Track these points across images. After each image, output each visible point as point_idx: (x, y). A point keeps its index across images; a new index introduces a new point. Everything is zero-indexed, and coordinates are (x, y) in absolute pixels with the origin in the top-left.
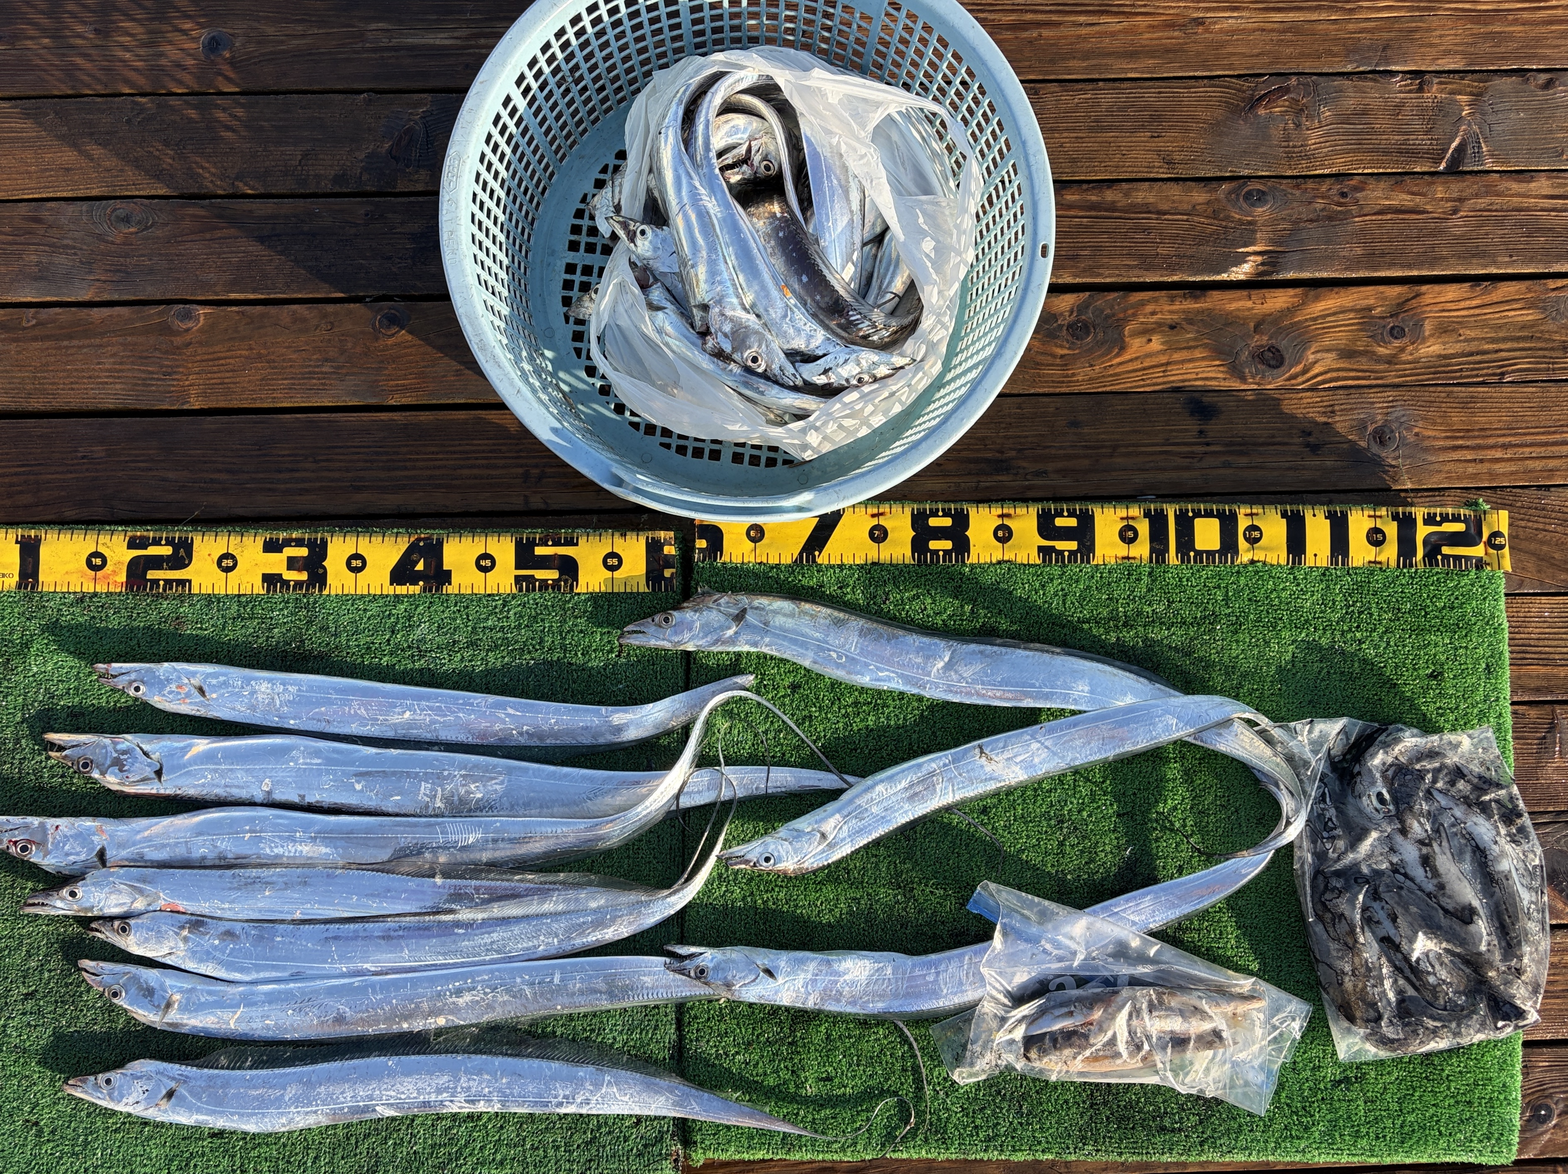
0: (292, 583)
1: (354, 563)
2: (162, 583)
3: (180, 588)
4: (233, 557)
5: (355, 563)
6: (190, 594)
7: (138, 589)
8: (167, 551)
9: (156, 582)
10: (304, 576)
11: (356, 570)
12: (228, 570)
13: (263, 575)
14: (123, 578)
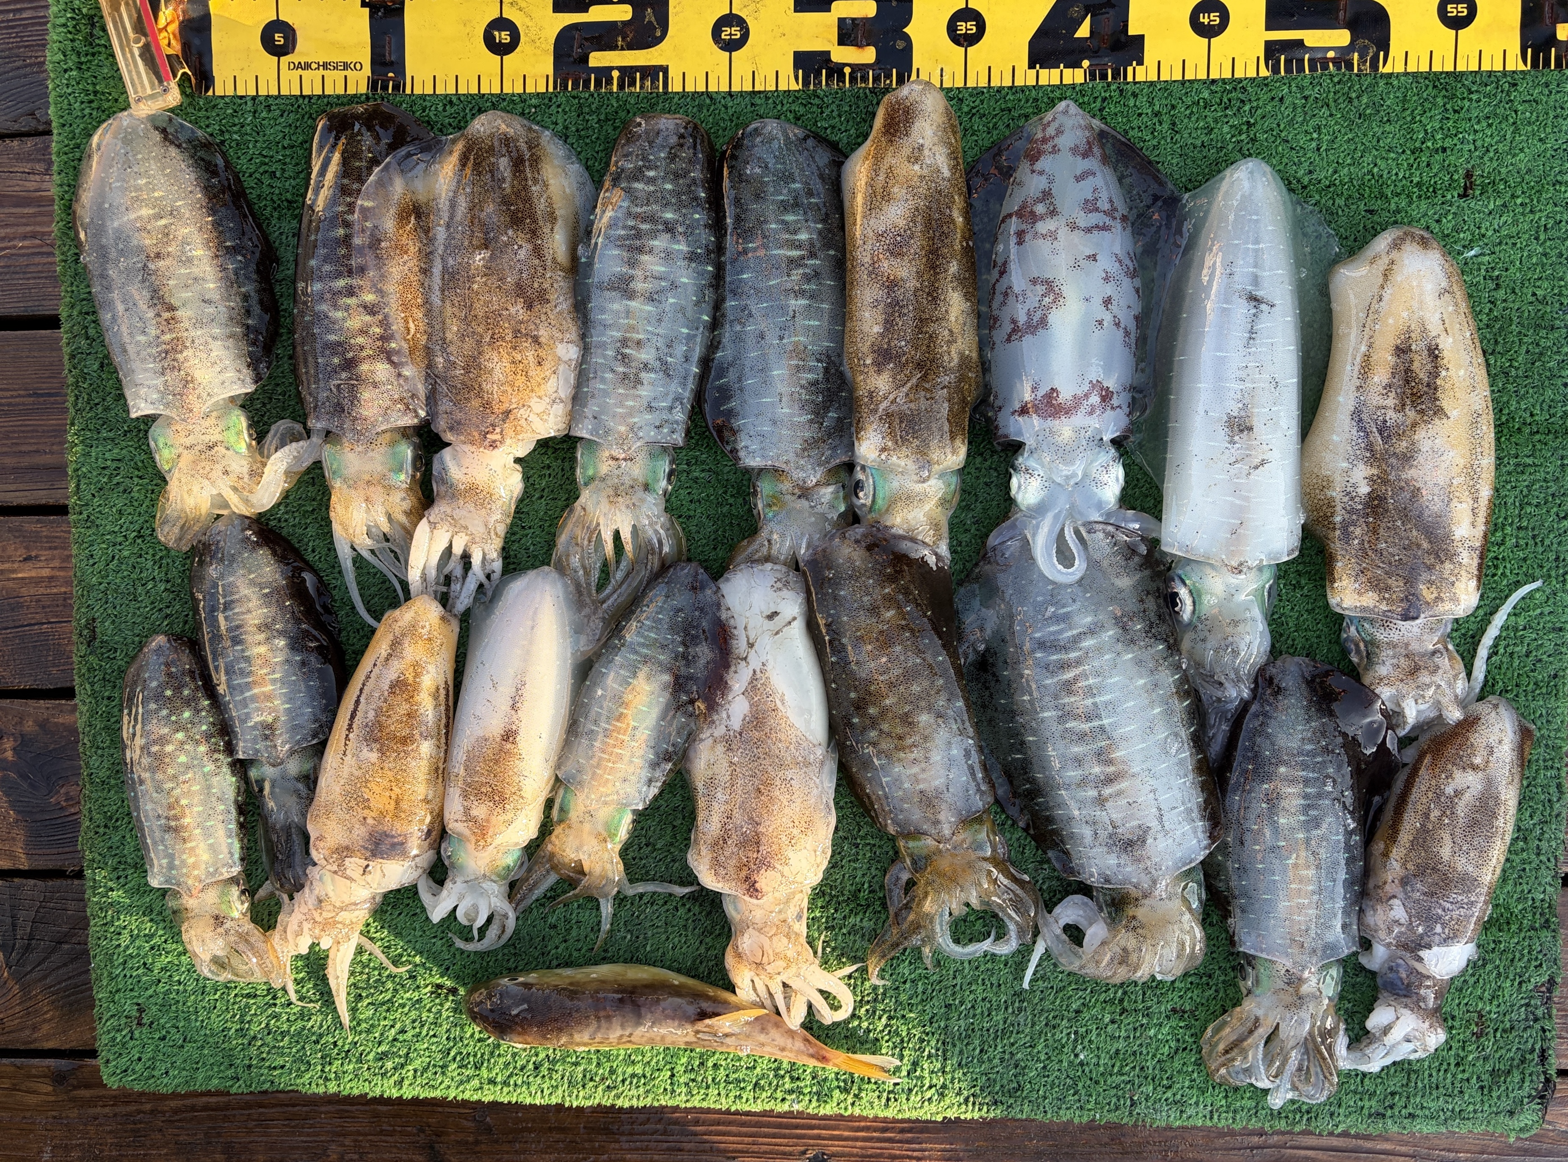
0: (847, 70)
1: (963, 27)
2: (615, 74)
3: (648, 83)
4: (741, 22)
5: (966, 27)
6: (666, 92)
7: (576, 85)
8: (622, 13)
9: (604, 73)
10: (868, 55)
11: (967, 41)
12: (731, 46)
13: (797, 54)
14: (547, 66)
